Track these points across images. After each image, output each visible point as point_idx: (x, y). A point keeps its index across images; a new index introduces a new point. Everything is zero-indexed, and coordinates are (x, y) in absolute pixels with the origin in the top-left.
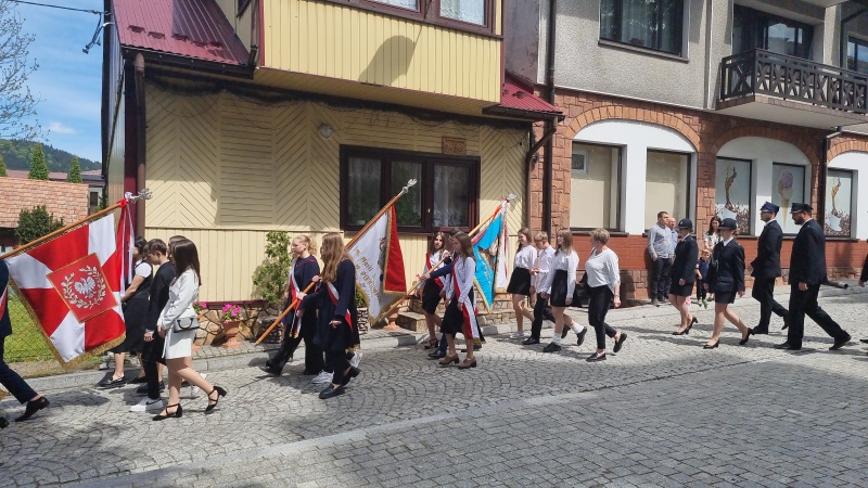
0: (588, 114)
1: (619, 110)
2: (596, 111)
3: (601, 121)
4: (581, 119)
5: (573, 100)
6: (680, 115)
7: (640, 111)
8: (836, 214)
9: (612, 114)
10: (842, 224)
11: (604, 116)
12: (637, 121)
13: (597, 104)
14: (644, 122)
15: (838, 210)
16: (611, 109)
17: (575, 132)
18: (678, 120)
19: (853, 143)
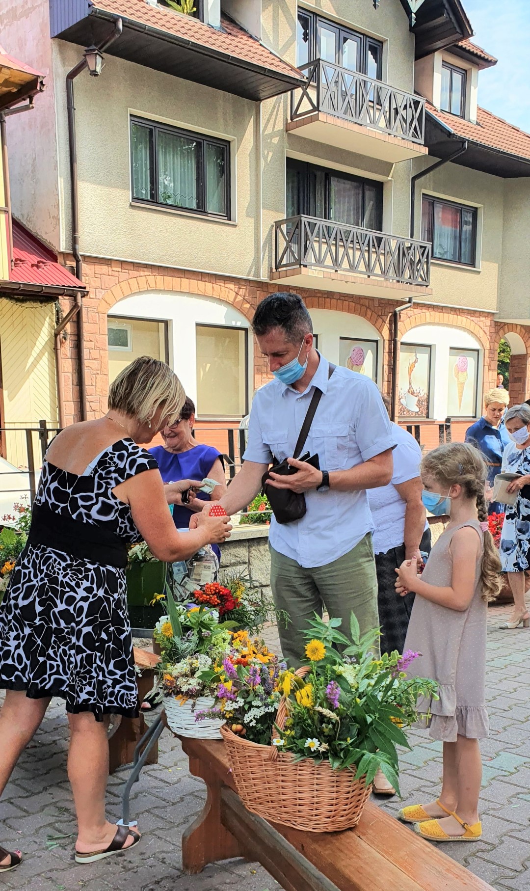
0: (124, 285)
1: (161, 280)
2: (133, 282)
3: (140, 292)
4: (116, 290)
5: (105, 269)
6: (232, 286)
7: (185, 281)
8: (413, 393)
9: (153, 285)
10: (419, 404)
11: (144, 287)
12: (182, 293)
13: (134, 273)
14: (190, 294)
15: (415, 388)
16: (151, 279)
17: (110, 306)
18: (229, 291)
19: (428, 315)
